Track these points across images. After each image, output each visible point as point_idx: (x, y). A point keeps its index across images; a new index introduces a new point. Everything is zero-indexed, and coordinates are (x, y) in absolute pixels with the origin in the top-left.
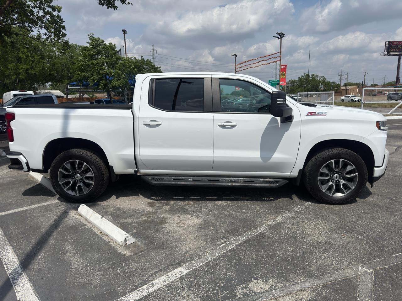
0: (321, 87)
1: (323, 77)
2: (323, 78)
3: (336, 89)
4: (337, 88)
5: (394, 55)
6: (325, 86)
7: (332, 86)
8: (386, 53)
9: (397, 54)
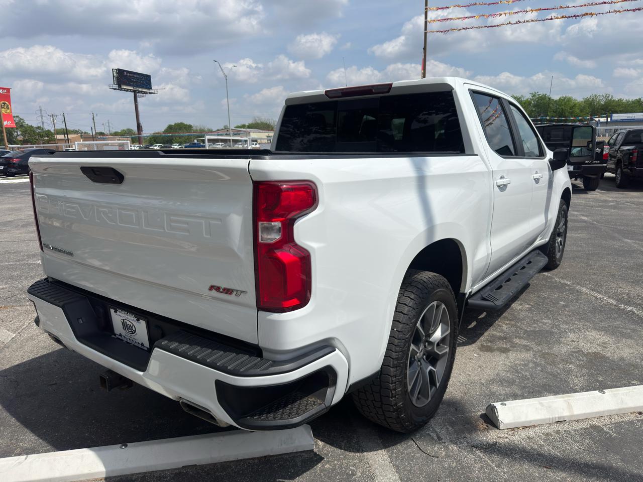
0: (18, 135)
1: (18, 117)
2: (17, 119)
3: (46, 138)
4: (48, 137)
5: (127, 90)
6: (24, 133)
7: (39, 134)
8: (117, 87)
9: (131, 90)
